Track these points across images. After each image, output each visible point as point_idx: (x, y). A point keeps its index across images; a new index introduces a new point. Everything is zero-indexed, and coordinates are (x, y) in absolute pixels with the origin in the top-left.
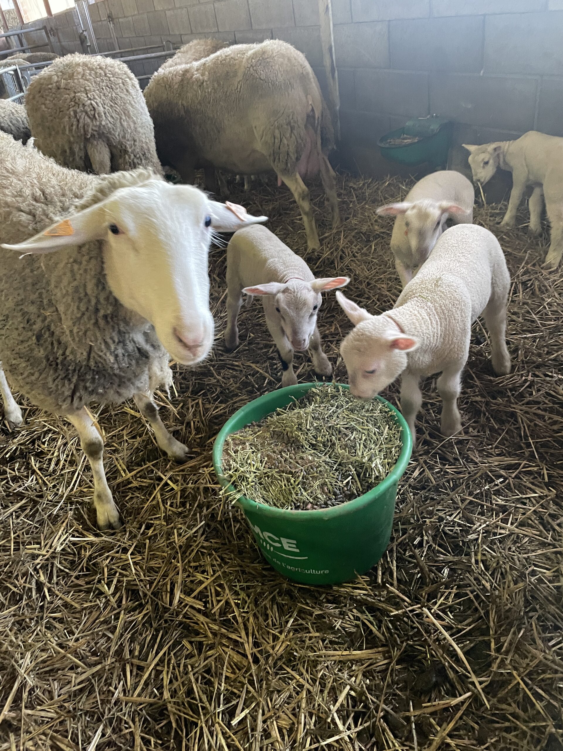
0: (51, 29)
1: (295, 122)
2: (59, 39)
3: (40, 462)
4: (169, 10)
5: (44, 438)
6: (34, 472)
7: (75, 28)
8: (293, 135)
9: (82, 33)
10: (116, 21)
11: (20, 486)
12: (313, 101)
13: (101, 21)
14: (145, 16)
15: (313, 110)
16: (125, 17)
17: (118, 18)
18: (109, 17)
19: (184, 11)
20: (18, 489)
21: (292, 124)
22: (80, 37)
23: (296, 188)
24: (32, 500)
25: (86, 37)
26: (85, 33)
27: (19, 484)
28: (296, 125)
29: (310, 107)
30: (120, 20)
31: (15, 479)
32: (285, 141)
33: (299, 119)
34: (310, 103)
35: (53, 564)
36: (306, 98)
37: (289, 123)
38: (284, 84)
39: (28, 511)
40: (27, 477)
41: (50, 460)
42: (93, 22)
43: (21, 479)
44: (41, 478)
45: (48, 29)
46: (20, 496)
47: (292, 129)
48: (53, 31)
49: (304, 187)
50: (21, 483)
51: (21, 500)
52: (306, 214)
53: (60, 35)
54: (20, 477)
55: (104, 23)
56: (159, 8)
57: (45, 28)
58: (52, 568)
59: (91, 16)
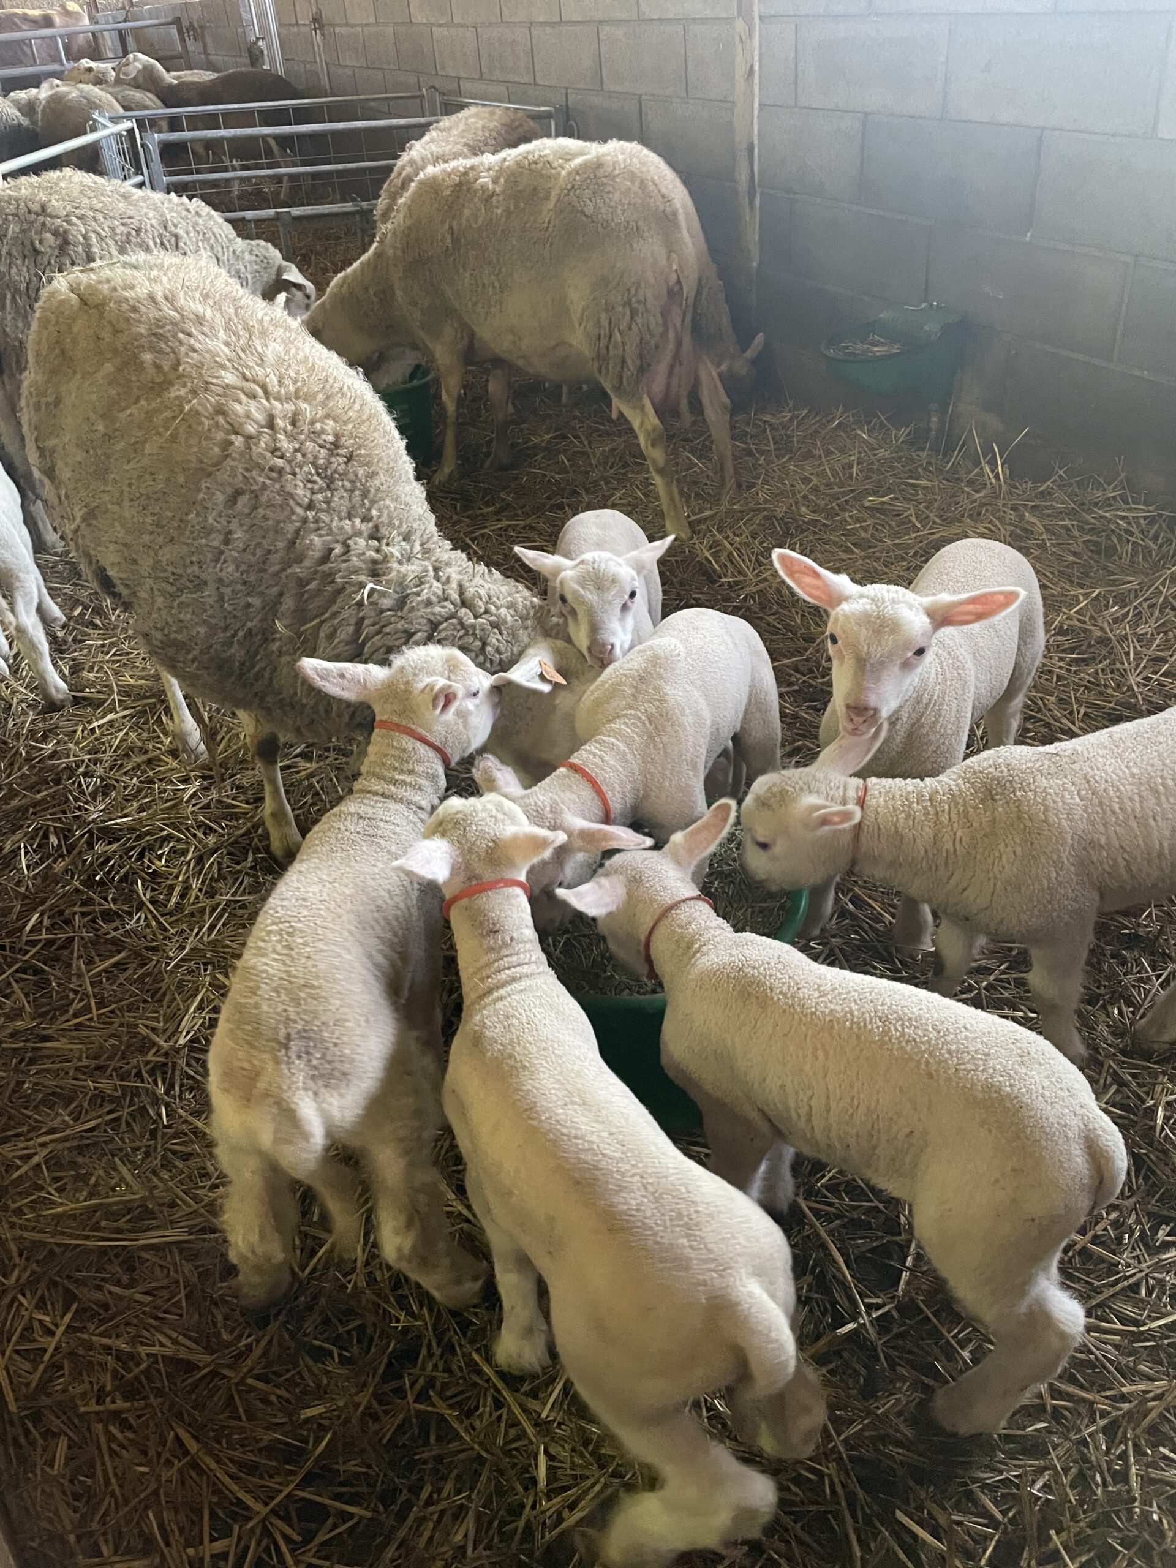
0: (191, 24)
1: (639, 302)
2: (205, 47)
3: (153, 890)
4: (440, 26)
5: (161, 848)
6: (141, 906)
7: (240, 30)
8: (634, 326)
9: (255, 43)
10: (328, 30)
11: (116, 929)
12: (680, 265)
13: (297, 24)
14: (390, 30)
15: (679, 282)
16: (347, 25)
17: (334, 25)
18: (315, 20)
19: (470, 33)
20: (114, 933)
21: (635, 305)
22: (250, 51)
23: (642, 424)
24: (137, 954)
25: (262, 52)
26: (260, 43)
27: (114, 925)
28: (641, 308)
29: (674, 277)
30: (337, 30)
31: (108, 916)
32: (618, 337)
33: (649, 294)
34: (675, 267)
35: (174, 1064)
36: (669, 258)
37: (628, 303)
38: (626, 228)
39: (130, 972)
40: (130, 914)
41: (172, 888)
42: (280, 25)
43: (119, 916)
44: (155, 917)
45: (185, 23)
46: (117, 945)
47: (634, 313)
48: (194, 29)
49: (657, 421)
50: (117, 923)
51: (119, 952)
52: (661, 471)
53: (209, 41)
54: (116, 913)
55: (302, 29)
56: (419, 18)
57: (177, 21)
58: (174, 1070)
59: (277, 12)
